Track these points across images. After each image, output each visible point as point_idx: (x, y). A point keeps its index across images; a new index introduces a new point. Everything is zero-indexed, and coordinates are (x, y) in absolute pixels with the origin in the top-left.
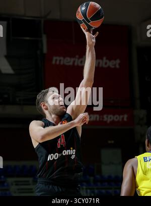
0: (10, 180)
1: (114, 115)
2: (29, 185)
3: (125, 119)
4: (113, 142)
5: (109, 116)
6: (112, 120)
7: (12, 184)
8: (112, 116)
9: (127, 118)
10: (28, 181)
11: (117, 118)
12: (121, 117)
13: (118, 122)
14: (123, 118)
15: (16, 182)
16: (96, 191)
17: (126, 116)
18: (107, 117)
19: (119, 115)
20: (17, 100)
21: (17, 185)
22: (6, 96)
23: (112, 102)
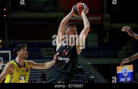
0: (42, 49)
1: (94, 17)
2: (52, 51)
3: (99, 19)
4: (93, 30)
5: (91, 17)
6: (92, 19)
7: (43, 51)
8: (93, 17)
9: (100, 18)
10: (51, 50)
11: (95, 18)
12: (97, 18)
13: (96, 20)
14: (98, 19)
15: (45, 50)
16: (85, 54)
17: (99, 18)
18: (90, 18)
19: (96, 17)
20: (45, 9)
21: (45, 51)
22: (40, 8)
23: (93, 10)
